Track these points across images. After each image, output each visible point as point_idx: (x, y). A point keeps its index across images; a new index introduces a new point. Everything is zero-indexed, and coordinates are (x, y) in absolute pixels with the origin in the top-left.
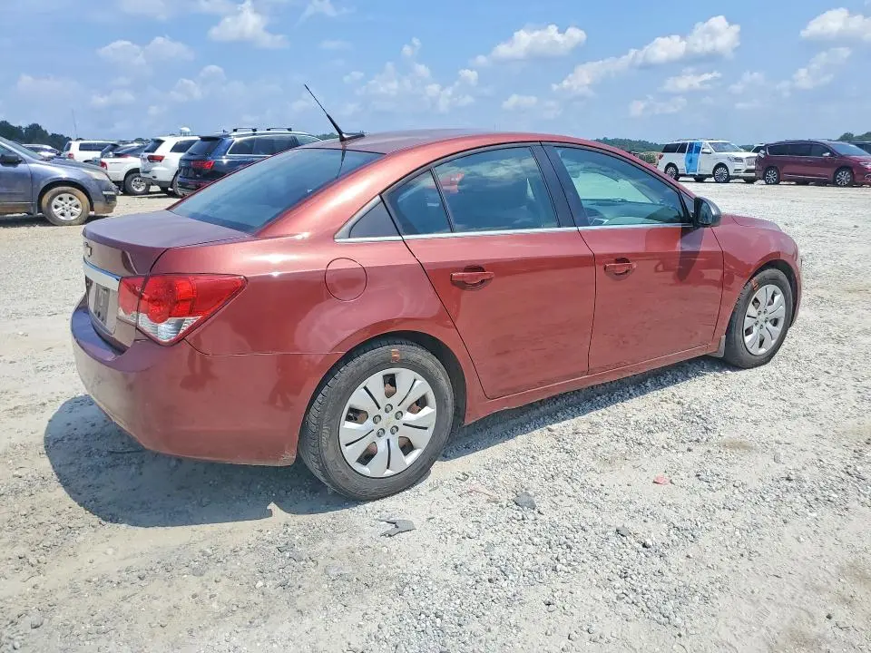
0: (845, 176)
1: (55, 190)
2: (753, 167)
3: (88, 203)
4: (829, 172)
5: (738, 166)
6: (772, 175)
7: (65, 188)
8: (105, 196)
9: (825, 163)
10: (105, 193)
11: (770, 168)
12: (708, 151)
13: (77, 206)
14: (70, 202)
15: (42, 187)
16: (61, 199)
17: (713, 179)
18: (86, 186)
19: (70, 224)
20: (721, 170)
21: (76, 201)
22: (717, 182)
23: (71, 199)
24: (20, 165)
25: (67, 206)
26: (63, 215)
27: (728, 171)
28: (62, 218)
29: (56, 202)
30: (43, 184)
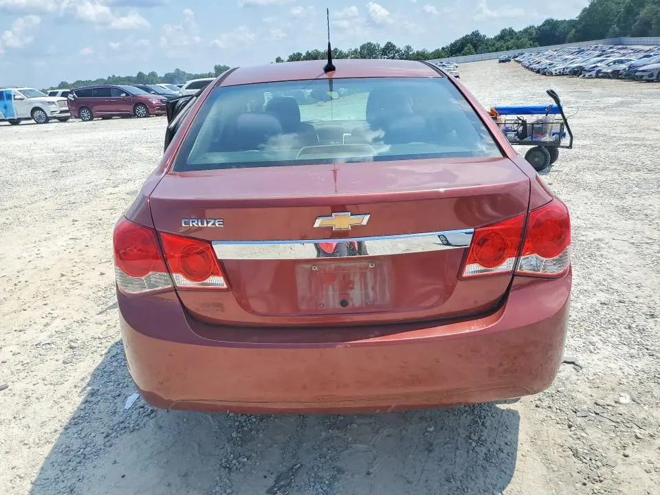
0: (141, 110)
2: (67, 108)
4: (130, 108)
5: (53, 108)
6: (85, 114)
9: (124, 102)
11: (81, 108)
12: (20, 97)
17: (33, 121)
20: (37, 113)
22: (38, 123)
27: (45, 113)
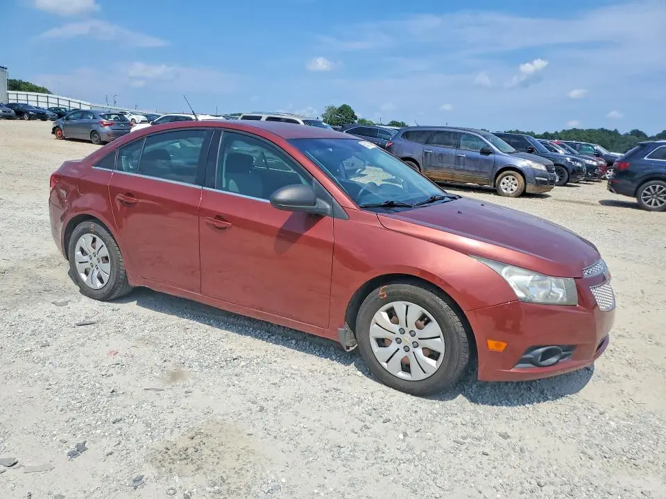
1: (505, 173)
3: (524, 183)
7: (511, 172)
8: (536, 180)
10: (537, 178)
13: (516, 185)
14: (512, 181)
15: (498, 170)
16: (507, 179)
18: (525, 172)
19: (508, 196)
21: (516, 181)
23: (513, 180)
24: (491, 155)
25: (510, 184)
26: (506, 189)
28: (505, 191)
29: (504, 180)
30: (499, 168)
